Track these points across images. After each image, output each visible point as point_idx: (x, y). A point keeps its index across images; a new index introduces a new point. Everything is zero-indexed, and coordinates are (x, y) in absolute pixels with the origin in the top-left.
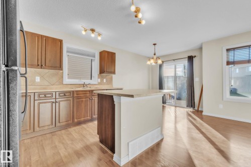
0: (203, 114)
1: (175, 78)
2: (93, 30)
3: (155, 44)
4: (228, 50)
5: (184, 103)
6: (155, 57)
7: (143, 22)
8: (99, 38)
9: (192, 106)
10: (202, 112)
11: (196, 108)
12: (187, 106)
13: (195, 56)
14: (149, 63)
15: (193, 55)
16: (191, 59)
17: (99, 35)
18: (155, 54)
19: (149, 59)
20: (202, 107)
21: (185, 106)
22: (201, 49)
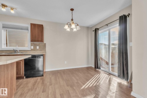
3: (72, 10)
17: (12, 9)
18: (72, 20)
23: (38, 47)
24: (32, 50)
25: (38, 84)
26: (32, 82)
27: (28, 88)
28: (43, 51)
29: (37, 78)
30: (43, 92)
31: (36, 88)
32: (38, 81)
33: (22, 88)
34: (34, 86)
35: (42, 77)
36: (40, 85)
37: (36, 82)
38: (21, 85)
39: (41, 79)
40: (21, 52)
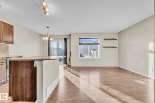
0: (71, 66)
1: (58, 49)
3: (48, 28)
4: (80, 39)
5: (62, 62)
6: (48, 36)
7: (48, 14)
9: (66, 64)
10: (71, 65)
11: (68, 64)
12: (64, 64)
13: (67, 39)
14: (44, 39)
15: (67, 38)
16: (65, 39)
18: (48, 34)
19: (44, 36)
20: (71, 64)
21: (63, 64)
22: (70, 36)
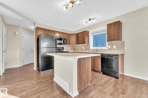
2: (90, 20)
8: (94, 21)
23: (115, 47)
24: (109, 49)
25: (110, 84)
26: (105, 79)
27: (101, 83)
28: (121, 51)
29: (111, 78)
30: (110, 95)
31: (106, 87)
32: (111, 81)
33: (97, 80)
34: (105, 84)
35: (117, 79)
36: (111, 86)
37: (108, 81)
38: (97, 77)
39: (115, 81)
40: (101, 51)
